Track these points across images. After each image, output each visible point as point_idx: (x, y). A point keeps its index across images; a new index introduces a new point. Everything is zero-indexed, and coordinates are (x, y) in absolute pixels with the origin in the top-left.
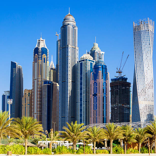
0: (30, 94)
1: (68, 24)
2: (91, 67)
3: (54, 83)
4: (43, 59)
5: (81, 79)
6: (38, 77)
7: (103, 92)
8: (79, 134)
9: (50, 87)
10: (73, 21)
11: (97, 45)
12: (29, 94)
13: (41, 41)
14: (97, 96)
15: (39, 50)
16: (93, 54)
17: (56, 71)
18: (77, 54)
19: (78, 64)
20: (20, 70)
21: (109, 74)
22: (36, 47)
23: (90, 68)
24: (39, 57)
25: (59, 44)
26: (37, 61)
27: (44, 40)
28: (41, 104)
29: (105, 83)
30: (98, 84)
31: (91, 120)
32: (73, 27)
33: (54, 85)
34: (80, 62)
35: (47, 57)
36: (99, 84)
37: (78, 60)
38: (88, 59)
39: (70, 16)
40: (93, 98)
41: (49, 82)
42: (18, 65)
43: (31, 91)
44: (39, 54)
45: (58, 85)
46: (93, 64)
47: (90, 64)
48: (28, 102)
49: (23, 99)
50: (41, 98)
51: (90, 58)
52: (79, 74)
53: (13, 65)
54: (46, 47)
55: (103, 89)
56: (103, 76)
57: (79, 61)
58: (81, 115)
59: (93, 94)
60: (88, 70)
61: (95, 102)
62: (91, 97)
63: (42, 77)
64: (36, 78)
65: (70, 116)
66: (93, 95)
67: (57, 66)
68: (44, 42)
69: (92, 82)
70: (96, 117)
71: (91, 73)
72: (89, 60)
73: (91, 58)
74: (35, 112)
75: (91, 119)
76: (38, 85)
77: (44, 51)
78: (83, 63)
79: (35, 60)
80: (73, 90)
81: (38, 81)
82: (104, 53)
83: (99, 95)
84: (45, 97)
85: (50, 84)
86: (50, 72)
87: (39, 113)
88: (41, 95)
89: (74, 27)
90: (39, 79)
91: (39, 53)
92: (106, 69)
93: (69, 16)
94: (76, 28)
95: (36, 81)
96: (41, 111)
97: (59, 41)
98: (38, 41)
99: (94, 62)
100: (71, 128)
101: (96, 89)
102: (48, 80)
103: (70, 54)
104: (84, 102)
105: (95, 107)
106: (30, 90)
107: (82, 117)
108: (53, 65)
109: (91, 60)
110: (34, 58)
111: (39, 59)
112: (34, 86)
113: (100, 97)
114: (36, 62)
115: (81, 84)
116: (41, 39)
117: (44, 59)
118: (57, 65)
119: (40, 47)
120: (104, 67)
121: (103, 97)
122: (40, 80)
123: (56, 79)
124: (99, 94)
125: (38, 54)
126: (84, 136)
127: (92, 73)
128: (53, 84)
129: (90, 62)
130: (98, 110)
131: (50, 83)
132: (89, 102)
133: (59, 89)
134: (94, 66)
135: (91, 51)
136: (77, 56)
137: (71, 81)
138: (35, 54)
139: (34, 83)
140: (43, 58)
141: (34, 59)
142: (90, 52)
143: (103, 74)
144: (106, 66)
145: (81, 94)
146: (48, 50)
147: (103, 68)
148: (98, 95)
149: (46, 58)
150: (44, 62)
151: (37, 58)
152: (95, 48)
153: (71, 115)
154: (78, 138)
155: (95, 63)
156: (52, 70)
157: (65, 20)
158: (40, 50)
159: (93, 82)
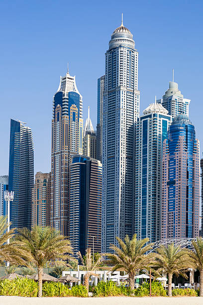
0: (47, 181)
1: (121, 46)
2: (164, 130)
3: (93, 160)
4: (71, 114)
5: (145, 151)
6: (62, 148)
7: (188, 178)
8: (140, 259)
9: (85, 169)
10: (129, 39)
11: (175, 86)
12: (45, 181)
13: (67, 79)
14: (176, 185)
15: (63, 98)
16: (167, 103)
17: (95, 138)
18: (137, 104)
19: (138, 123)
20: (27, 136)
21: (199, 142)
22: (58, 90)
23: (161, 130)
24: (64, 111)
25: (102, 85)
26: (60, 118)
27: (74, 78)
28: (67, 201)
29: (191, 159)
30: (177, 161)
31: (164, 231)
32: (130, 53)
33: (92, 164)
34: (142, 120)
35: (79, 111)
36: (180, 161)
37: (139, 116)
38: (158, 113)
39: (124, 30)
40: (167, 189)
41: (82, 158)
42: (24, 126)
43: (49, 177)
44: (63, 104)
45: (100, 165)
46: (168, 124)
47: (161, 122)
48: (43, 196)
49: (34, 191)
50: (67, 189)
51: (162, 111)
52: (141, 142)
53: (15, 126)
54: (77, 92)
55: (188, 172)
56: (187, 145)
57: (142, 118)
58: (144, 222)
59: (167, 181)
60: (158, 135)
61: (172, 197)
62: (164, 186)
63: (69, 149)
64: (58, 150)
65: (123, 224)
66: (168, 184)
67: (98, 127)
68: (74, 81)
69: (165, 157)
70: (172, 226)
71: (163, 140)
72: (161, 116)
73: (165, 112)
74: (57, 215)
75: (164, 228)
76: (61, 164)
77: (74, 99)
78: (148, 121)
79: (56, 116)
80: (129, 173)
81: (61, 157)
82: (189, 101)
83: (180, 183)
84: (76, 186)
85: (85, 162)
86: (85, 139)
87: (64, 218)
88: (68, 182)
89: (131, 51)
90: (64, 152)
91: (64, 102)
92: (193, 132)
93: (121, 30)
94: (135, 52)
95: (58, 157)
96: (67, 214)
97: (101, 79)
98: (61, 80)
99: (169, 118)
100: (125, 247)
101: (173, 172)
102: (81, 153)
103: (123, 104)
104: (150, 196)
105: (172, 206)
106: (47, 174)
107: (147, 226)
108: (91, 125)
109: (165, 115)
110: (54, 111)
111: (64, 114)
112: (54, 166)
113: (181, 187)
114: (58, 120)
115: (145, 161)
116: (68, 76)
117: (74, 114)
118: (98, 125)
119: (66, 92)
120: (189, 128)
121: (187, 187)
122: (65, 154)
123: (96, 153)
124: (180, 180)
125: (62, 106)
126: (151, 262)
127: (166, 140)
128: (91, 162)
129: (162, 119)
130: (176, 212)
131: (85, 159)
132: (159, 196)
133: (101, 171)
134: (171, 127)
135: (164, 97)
136: (137, 108)
137: (124, 156)
138: (55, 106)
139: (54, 160)
140: (71, 111)
141: (54, 115)
142: (162, 100)
143: (187, 142)
144: (193, 127)
145: (144, 181)
146: (81, 96)
147: (187, 131)
148: (176, 182)
149: (76, 113)
150: (74, 120)
151: (60, 112)
152: (172, 93)
153: (125, 222)
154: (139, 265)
155: (171, 122)
156: (89, 135)
157: (113, 37)
158: (65, 97)
159: (168, 158)
